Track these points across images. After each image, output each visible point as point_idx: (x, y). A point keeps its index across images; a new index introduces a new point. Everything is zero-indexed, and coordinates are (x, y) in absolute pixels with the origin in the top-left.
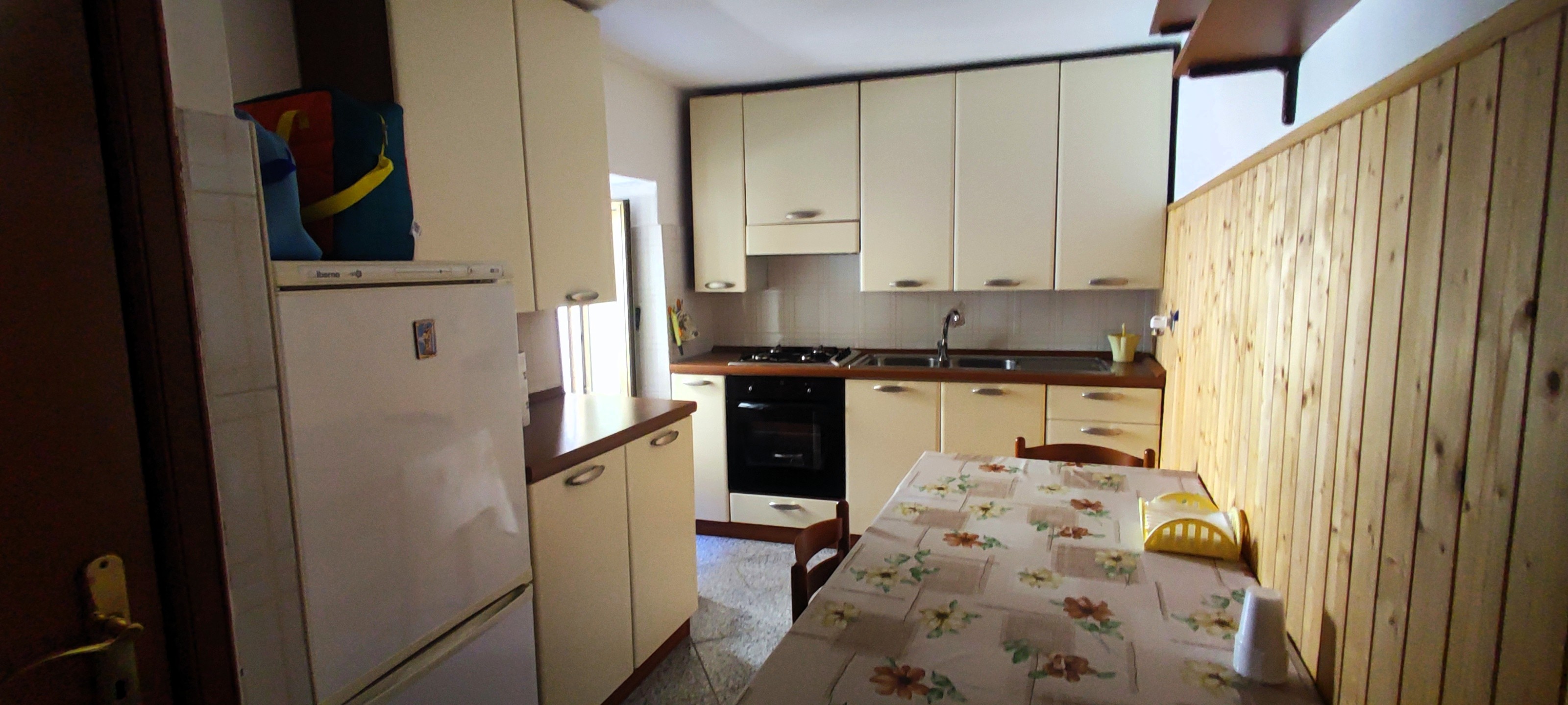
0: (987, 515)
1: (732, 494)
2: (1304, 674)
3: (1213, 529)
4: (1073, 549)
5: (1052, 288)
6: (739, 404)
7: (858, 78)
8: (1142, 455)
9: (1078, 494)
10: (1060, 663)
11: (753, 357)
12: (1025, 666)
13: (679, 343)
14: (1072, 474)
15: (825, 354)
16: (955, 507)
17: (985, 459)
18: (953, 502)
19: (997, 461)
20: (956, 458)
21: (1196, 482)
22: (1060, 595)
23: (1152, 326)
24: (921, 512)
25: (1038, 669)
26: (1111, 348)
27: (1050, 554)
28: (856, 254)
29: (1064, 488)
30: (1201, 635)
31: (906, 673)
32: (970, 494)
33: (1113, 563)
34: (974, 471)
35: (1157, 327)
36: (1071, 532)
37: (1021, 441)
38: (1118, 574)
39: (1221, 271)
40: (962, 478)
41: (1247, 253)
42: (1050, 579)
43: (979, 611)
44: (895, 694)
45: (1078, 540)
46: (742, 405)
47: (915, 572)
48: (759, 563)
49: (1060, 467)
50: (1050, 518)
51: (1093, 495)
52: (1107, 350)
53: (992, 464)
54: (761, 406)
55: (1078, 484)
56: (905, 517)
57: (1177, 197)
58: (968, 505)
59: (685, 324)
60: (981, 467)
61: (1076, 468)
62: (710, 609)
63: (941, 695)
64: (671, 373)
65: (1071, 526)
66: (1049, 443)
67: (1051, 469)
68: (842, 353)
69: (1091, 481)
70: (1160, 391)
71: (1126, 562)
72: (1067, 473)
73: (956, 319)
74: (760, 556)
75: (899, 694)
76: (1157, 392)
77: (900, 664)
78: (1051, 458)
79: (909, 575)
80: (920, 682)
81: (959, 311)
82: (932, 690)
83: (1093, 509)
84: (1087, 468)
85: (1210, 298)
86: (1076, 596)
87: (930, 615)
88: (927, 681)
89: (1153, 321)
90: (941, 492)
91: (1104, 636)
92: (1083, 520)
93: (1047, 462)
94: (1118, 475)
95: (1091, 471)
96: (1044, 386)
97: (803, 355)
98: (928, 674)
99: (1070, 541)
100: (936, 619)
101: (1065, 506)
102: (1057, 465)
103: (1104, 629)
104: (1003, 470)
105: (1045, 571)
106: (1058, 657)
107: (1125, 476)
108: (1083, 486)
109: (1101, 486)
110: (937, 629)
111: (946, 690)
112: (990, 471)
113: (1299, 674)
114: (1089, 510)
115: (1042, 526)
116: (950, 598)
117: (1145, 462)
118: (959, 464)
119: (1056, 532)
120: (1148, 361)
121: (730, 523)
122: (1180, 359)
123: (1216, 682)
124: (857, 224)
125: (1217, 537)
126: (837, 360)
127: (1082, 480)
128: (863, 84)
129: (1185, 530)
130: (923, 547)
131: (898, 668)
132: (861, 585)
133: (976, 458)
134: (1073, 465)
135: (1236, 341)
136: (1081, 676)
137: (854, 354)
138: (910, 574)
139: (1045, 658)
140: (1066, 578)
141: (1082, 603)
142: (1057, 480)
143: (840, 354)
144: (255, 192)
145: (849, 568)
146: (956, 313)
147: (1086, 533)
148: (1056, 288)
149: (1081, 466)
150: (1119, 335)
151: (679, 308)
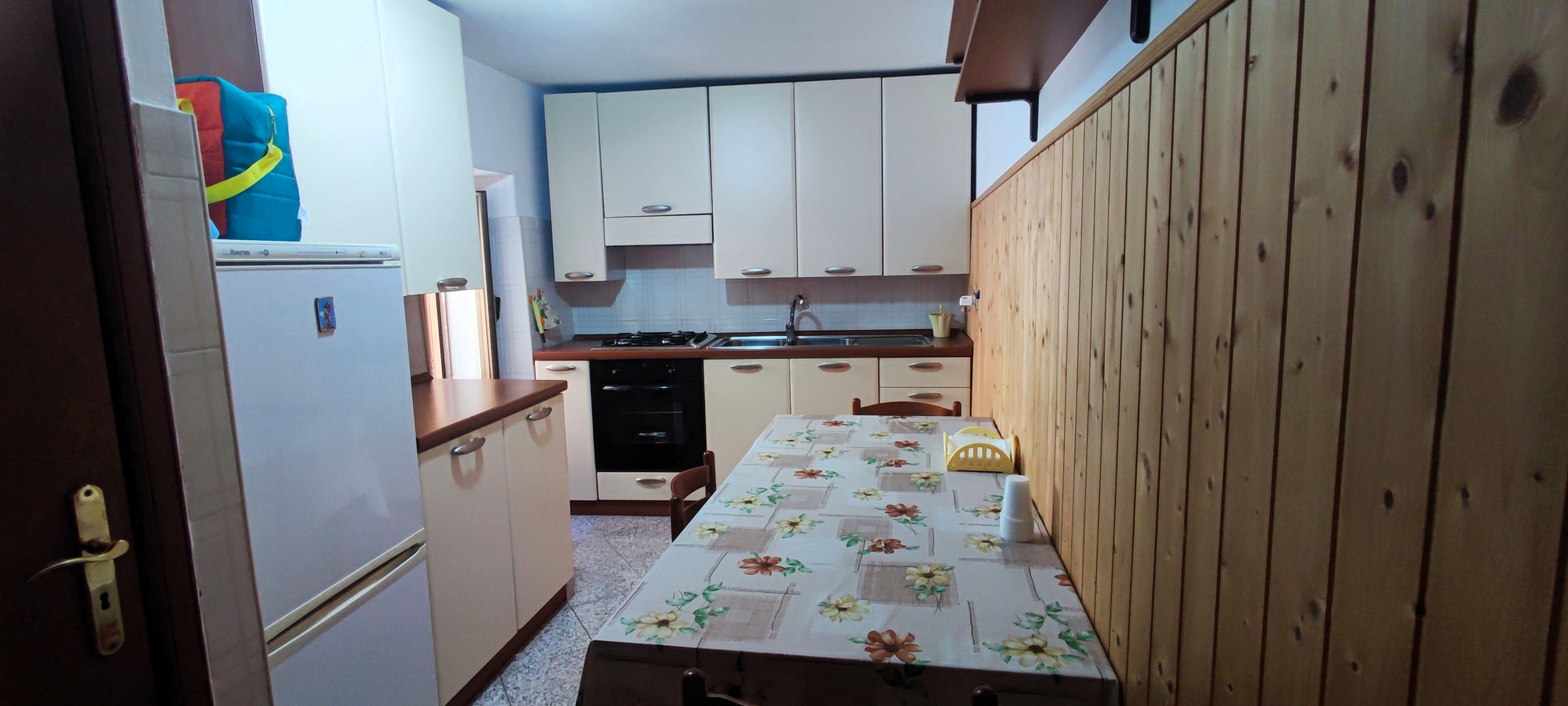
0: (829, 456)
1: (599, 473)
2: (1044, 532)
3: (995, 450)
4: (895, 474)
5: (881, 274)
6: (603, 387)
7: (708, 83)
8: (950, 407)
9: (901, 438)
10: (881, 544)
11: (615, 343)
12: (856, 548)
13: (541, 331)
14: (897, 424)
15: (683, 338)
16: (803, 453)
17: (826, 417)
18: (801, 449)
19: (837, 419)
20: (804, 418)
21: (990, 424)
22: (883, 504)
23: (961, 304)
24: (776, 458)
25: (865, 549)
26: (932, 327)
27: (877, 479)
28: (709, 244)
29: (890, 434)
30: (982, 519)
31: (767, 560)
32: (815, 442)
33: (923, 481)
34: (818, 426)
35: (965, 304)
36: (894, 463)
37: (857, 402)
38: (926, 488)
39: (1002, 253)
40: (808, 432)
41: (1015, 238)
42: (876, 494)
43: (821, 518)
44: (759, 573)
45: (899, 468)
46: (606, 388)
47: (771, 499)
48: (629, 534)
49: (888, 419)
50: (878, 455)
51: (911, 438)
52: (931, 328)
53: (833, 420)
54: (625, 388)
55: (900, 431)
56: (761, 462)
57: (979, 194)
58: (813, 450)
59: (546, 313)
60: (825, 423)
61: (900, 420)
62: (585, 577)
63: (794, 570)
64: (534, 360)
65: (894, 459)
66: (882, 402)
67: (881, 422)
68: (700, 337)
69: (912, 429)
70: (969, 359)
71: (933, 480)
72: (894, 423)
73: (801, 302)
74: (630, 529)
75: (762, 573)
76: (966, 360)
77: (762, 556)
78: (881, 414)
79: (767, 501)
80: (778, 565)
81: (804, 297)
82: (787, 569)
83: (912, 447)
84: (909, 419)
85: (997, 276)
86: (895, 503)
87: (784, 524)
88: (783, 564)
89: (961, 299)
90: (792, 443)
91: (913, 526)
92: (904, 454)
93: (878, 416)
94: (932, 423)
95: (912, 421)
96: (876, 359)
97: (662, 340)
98: (784, 560)
99: (894, 469)
100: (790, 526)
101: (889, 446)
102: (886, 418)
103: (914, 522)
104: (842, 424)
105: (873, 490)
106: (879, 541)
107: (938, 423)
108: (905, 432)
109: (918, 431)
110: (790, 532)
111: (797, 567)
112: (832, 426)
113: (1041, 533)
114: (909, 448)
115: (871, 461)
116: (801, 512)
117: (953, 413)
118: (806, 422)
119: (882, 464)
120: (961, 335)
121: (598, 501)
122: (981, 330)
123: (987, 544)
124: (710, 216)
125: (998, 456)
126: (696, 342)
127: (905, 428)
128: (711, 88)
129: (975, 452)
130: (778, 481)
131: (761, 559)
132: (730, 510)
133: (819, 417)
134: (898, 418)
135: (1011, 307)
136: (894, 550)
137: (710, 338)
138: (768, 499)
139: (870, 542)
140: (888, 493)
141: (899, 507)
142: (885, 428)
143: (697, 337)
144: (197, 176)
145: (718, 500)
146: (801, 297)
147: (905, 463)
148: (885, 275)
149: (904, 418)
150: (937, 315)
151: (540, 297)
